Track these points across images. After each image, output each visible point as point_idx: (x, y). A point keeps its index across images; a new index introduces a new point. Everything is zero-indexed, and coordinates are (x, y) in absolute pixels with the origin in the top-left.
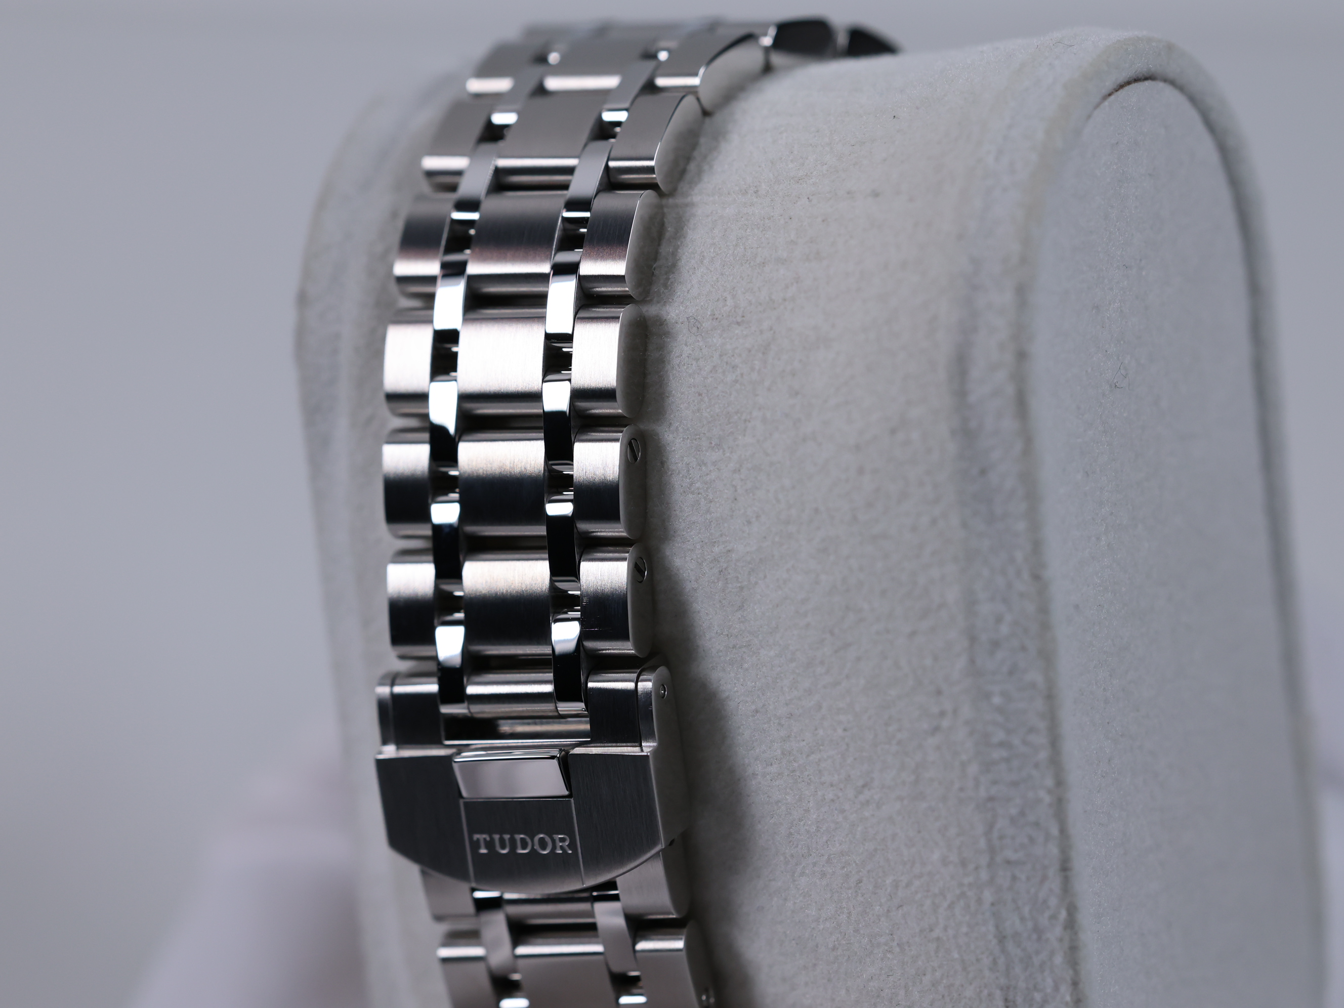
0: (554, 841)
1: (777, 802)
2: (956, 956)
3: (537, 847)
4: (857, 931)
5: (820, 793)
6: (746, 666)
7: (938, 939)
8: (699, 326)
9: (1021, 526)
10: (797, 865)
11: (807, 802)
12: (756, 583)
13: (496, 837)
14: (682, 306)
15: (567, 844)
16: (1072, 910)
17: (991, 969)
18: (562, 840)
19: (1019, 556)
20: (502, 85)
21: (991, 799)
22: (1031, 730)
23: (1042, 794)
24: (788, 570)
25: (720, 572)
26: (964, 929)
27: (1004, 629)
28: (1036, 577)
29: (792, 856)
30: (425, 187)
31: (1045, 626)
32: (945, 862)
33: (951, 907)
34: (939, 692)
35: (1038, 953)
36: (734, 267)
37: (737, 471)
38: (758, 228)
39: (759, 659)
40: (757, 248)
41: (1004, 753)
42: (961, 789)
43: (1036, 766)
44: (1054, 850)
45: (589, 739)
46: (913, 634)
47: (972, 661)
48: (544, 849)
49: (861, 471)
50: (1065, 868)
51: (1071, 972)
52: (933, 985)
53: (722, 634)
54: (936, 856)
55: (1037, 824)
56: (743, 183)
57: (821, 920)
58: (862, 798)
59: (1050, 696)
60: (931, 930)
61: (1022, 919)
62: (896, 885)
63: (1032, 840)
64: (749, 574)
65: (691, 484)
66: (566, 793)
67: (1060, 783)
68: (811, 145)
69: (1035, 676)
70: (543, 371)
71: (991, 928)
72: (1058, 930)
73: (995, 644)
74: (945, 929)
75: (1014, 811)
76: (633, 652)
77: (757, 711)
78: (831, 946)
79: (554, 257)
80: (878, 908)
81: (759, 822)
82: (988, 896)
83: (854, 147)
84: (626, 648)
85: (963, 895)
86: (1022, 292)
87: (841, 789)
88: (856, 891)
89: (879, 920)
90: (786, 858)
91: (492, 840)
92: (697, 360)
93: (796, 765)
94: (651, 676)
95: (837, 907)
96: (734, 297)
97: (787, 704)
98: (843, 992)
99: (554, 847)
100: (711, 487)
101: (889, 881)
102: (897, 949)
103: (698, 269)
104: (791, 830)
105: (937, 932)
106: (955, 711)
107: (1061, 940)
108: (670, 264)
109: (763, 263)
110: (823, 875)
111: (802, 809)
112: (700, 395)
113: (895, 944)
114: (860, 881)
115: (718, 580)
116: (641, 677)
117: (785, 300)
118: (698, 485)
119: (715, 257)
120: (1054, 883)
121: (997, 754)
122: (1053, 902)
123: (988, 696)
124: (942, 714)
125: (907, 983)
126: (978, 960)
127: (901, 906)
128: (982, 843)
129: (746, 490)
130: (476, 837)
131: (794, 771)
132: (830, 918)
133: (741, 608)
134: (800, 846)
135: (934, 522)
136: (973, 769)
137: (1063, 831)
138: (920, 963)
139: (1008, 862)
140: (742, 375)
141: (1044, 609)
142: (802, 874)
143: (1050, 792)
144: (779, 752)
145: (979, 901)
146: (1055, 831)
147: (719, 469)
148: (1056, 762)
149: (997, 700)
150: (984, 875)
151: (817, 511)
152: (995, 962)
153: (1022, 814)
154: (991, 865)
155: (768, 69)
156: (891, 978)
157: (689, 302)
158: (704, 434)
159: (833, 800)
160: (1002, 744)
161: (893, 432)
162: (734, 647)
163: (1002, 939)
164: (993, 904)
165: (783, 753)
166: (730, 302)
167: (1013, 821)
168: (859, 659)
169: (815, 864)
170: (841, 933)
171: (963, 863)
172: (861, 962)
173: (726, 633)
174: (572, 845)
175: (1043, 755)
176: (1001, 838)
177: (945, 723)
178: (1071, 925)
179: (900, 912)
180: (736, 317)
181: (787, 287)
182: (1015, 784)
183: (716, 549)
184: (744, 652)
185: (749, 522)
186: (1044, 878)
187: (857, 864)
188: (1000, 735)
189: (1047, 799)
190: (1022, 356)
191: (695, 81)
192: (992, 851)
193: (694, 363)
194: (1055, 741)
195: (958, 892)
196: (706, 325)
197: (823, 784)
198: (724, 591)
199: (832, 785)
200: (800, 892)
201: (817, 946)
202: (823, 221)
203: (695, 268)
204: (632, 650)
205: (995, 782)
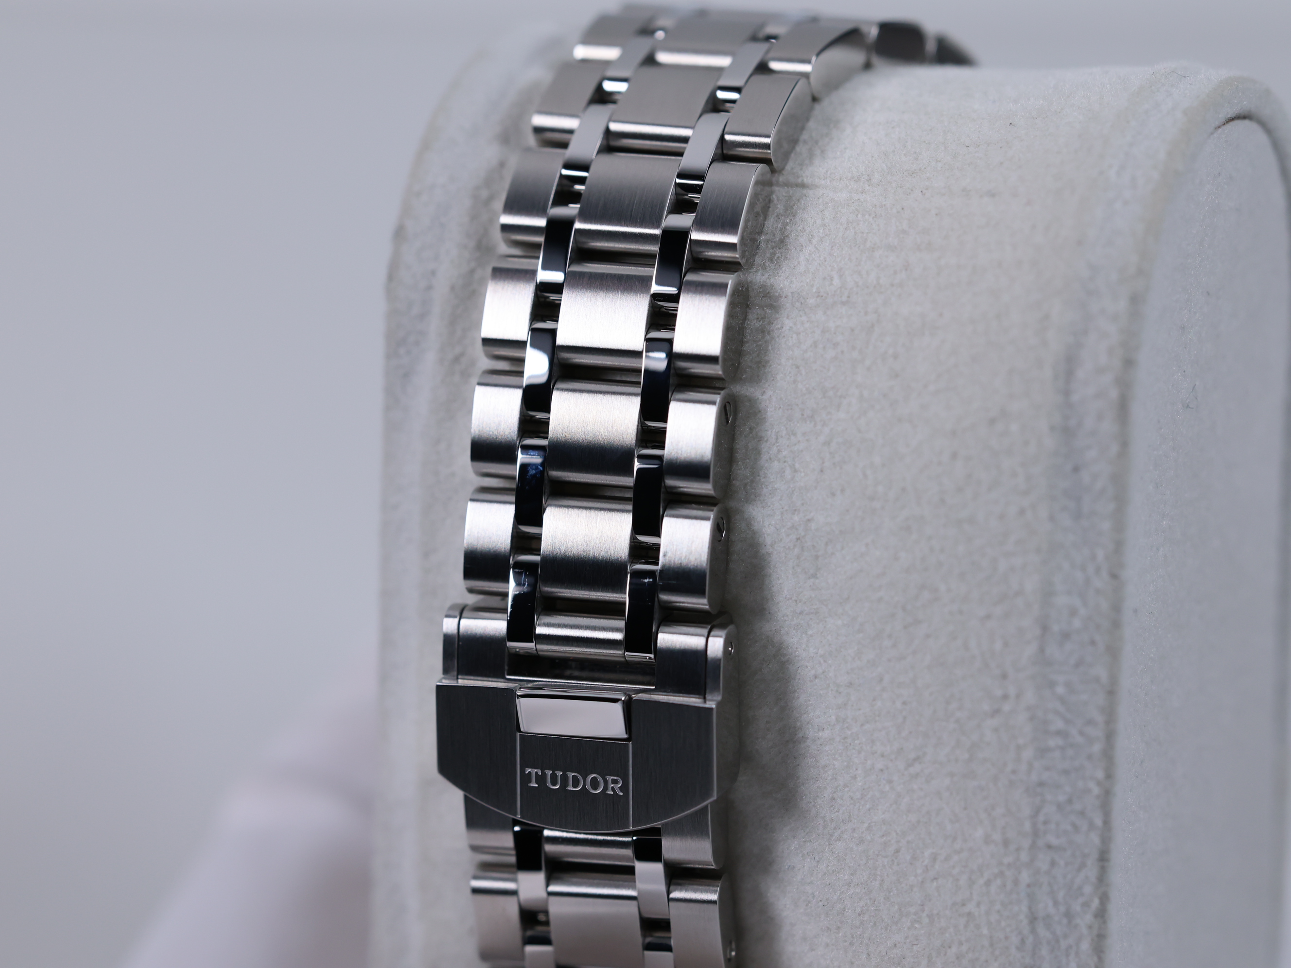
0: (606, 782)
1: (826, 766)
2: (985, 931)
3: (588, 787)
4: (887, 898)
5: (869, 762)
6: (810, 632)
7: (969, 914)
8: (803, 301)
9: (1106, 526)
10: (835, 828)
11: (855, 769)
12: (833, 554)
13: (549, 773)
14: (787, 281)
15: (619, 786)
16: (1104, 899)
17: (1018, 948)
18: (615, 782)
19: (1100, 554)
20: (610, 53)
21: (1041, 784)
22: (1090, 722)
23: (1092, 785)
24: (867, 545)
25: (798, 539)
26: (998, 907)
27: (1077, 623)
28: (1114, 576)
29: (832, 820)
30: (531, 140)
31: (1116, 625)
32: (987, 840)
33: (988, 883)
34: (1004, 676)
35: (1066, 936)
36: (842, 249)
37: (827, 443)
38: (870, 215)
39: (825, 627)
40: (868, 233)
41: (1060, 742)
42: (1014, 772)
43: (1090, 757)
44: (1095, 838)
45: (654, 687)
46: (988, 617)
47: (1042, 650)
48: (596, 789)
49: (954, 456)
50: (1104, 857)
51: (1095, 959)
52: (958, 958)
53: (791, 599)
54: (979, 833)
55: (1082, 813)
56: (856, 170)
57: (852, 885)
58: (912, 770)
59: (1111, 693)
60: (964, 905)
61: (1056, 903)
62: (934, 858)
63: (1076, 828)
64: (827, 544)
65: (779, 451)
66: (625, 736)
67: (1109, 776)
68: (925, 142)
69: (1102, 672)
70: (646, 328)
71: (1024, 908)
72: (1089, 918)
73: (1066, 636)
74: (978, 904)
75: (1062, 798)
76: (707, 607)
77: (816, 677)
78: (858, 910)
79: (665, 220)
80: (913, 878)
81: (803, 784)
82: (1025, 877)
83: (968, 148)
84: (700, 603)
85: (1001, 874)
86: (1136, 300)
87: (891, 760)
88: (893, 860)
89: (912, 890)
90: (825, 821)
91: (544, 774)
92: (798, 334)
93: (849, 733)
94: (723, 633)
95: (870, 874)
96: (841, 276)
97: (848, 673)
98: (864, 956)
99: (606, 788)
100: (798, 456)
101: (927, 853)
102: (926, 920)
103: (806, 247)
104: (835, 794)
105: (971, 907)
106: (1018, 696)
107: (1090, 927)
108: (777, 239)
109: (873, 248)
110: (861, 841)
111: (849, 776)
112: (798, 367)
113: (924, 915)
114: (897, 851)
115: (795, 546)
116: (712, 633)
117: (892, 285)
118: (784, 453)
119: (823, 237)
120: (1091, 871)
121: (1052, 743)
122: (1088, 889)
123: (1052, 685)
124: (1005, 697)
125: (931, 954)
126: (1007, 938)
127: (936, 879)
128: (1027, 826)
129: (834, 464)
130: (528, 770)
131: (845, 738)
132: (862, 884)
133: (814, 576)
134: (841, 811)
135: (1022, 512)
136: (1028, 754)
137: (1107, 823)
138: (947, 935)
139: (1049, 847)
140: (842, 352)
141: (1117, 608)
142: (839, 839)
143: (1099, 783)
144: (833, 717)
145: (1016, 882)
146: (1099, 822)
147: (808, 440)
148: (1108, 756)
149: (1060, 690)
150: (1024, 857)
151: (904, 490)
152: (1023, 941)
153: (1070, 801)
154: (1033, 846)
155: (868, 66)
156: (915, 948)
157: (795, 277)
158: (798, 405)
159: (882, 770)
160: (1059, 733)
161: (992, 422)
162: (801, 613)
163: (1033, 919)
164: (1029, 886)
165: (837, 720)
166: (836, 282)
167: (1060, 807)
168: (928, 636)
169: (854, 830)
170: (871, 899)
171: (1006, 843)
172: (886, 929)
173: (794, 598)
174: (624, 788)
175: (1097, 748)
176: (1045, 823)
177: (1006, 707)
178: (1101, 914)
179: (935, 884)
180: (841, 297)
181: (895, 273)
182: (1066, 772)
183: (796, 518)
184: (811, 619)
185: (833, 494)
186: (1083, 866)
187: (897, 834)
188: (1059, 724)
189: (1096, 790)
190: (1129, 363)
191: (806, 68)
192: (1036, 833)
193: (795, 336)
194: (1110, 736)
195: (996, 871)
196: (811, 301)
197: (873, 753)
198: (798, 557)
199: (882, 756)
200: (835, 856)
201: (844, 910)
202: (936, 215)
203: (802, 246)
204: (706, 605)
205: (1048, 769)
